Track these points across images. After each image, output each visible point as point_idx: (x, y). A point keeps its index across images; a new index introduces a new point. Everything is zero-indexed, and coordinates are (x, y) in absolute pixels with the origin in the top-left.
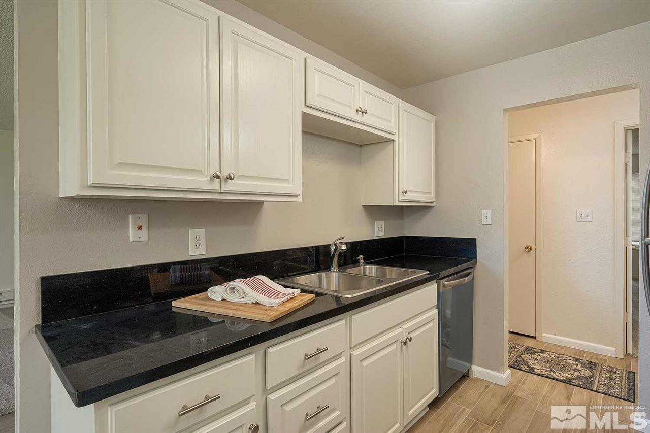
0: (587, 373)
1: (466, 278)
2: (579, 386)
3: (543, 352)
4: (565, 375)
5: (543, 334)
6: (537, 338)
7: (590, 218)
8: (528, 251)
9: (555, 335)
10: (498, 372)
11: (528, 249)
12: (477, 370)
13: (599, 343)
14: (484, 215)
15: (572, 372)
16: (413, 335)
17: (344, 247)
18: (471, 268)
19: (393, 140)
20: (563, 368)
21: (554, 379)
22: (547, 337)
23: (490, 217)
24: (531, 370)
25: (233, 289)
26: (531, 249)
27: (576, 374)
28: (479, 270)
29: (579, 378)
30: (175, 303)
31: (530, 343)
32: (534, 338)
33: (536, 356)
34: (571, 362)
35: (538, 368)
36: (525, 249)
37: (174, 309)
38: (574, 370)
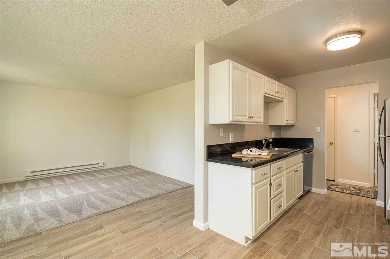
0: (358, 191)
1: (311, 153)
2: (355, 195)
3: (338, 185)
4: (349, 192)
5: (338, 179)
6: (335, 181)
7: (359, 130)
8: (331, 144)
9: (343, 179)
10: (323, 189)
11: (331, 143)
12: (314, 190)
13: (363, 182)
14: (317, 129)
15: (352, 191)
16: (298, 170)
17: (272, 140)
18: (311, 149)
19: (283, 101)
20: (348, 190)
21: (345, 193)
22: (340, 180)
23: (319, 130)
24: (335, 191)
25: (251, 151)
26: (333, 143)
27: (353, 192)
28: (314, 151)
29: (354, 193)
30: (233, 155)
31: (333, 183)
32: (334, 181)
33: (336, 186)
34: (351, 188)
35: (337, 190)
36: (330, 143)
37: (233, 157)
38: (353, 190)
